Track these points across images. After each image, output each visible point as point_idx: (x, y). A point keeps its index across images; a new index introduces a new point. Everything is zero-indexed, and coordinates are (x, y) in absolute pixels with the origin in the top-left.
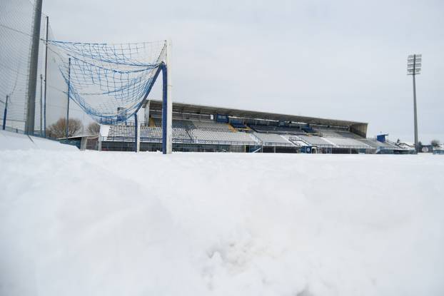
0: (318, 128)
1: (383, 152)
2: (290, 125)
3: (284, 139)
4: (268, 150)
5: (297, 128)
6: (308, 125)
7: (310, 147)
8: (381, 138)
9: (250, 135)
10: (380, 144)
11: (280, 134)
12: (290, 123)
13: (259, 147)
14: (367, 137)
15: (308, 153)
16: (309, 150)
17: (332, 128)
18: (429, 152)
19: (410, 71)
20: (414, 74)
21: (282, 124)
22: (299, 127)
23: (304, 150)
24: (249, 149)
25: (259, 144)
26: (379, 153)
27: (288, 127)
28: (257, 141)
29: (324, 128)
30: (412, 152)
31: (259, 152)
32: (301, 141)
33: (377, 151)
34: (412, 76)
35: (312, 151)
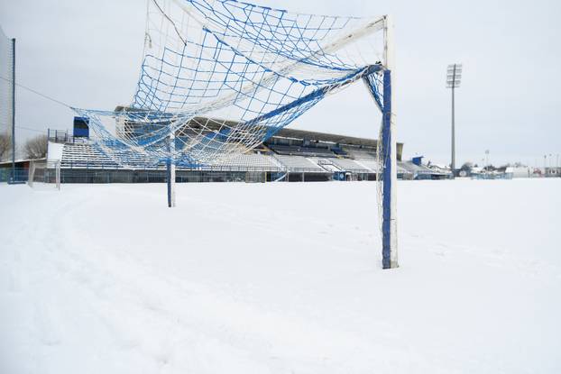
0: (348, 148)
1: (421, 177)
2: (317, 145)
3: (312, 163)
4: (294, 177)
5: (325, 148)
6: (337, 145)
7: (344, 173)
8: (417, 161)
9: (269, 158)
10: (415, 167)
11: (307, 156)
12: (317, 142)
13: (283, 173)
14: (402, 159)
15: (341, 180)
16: (342, 176)
17: (365, 149)
18: (467, 176)
19: (449, 83)
20: (453, 87)
21: (307, 143)
22: (327, 148)
23: (336, 176)
24: (270, 177)
25: (283, 170)
26: (416, 179)
27: (314, 147)
28: (279, 165)
29: (355, 148)
30: (448, 177)
31: (283, 180)
32: (332, 165)
33: (415, 176)
34: (451, 89)
35: (346, 178)
